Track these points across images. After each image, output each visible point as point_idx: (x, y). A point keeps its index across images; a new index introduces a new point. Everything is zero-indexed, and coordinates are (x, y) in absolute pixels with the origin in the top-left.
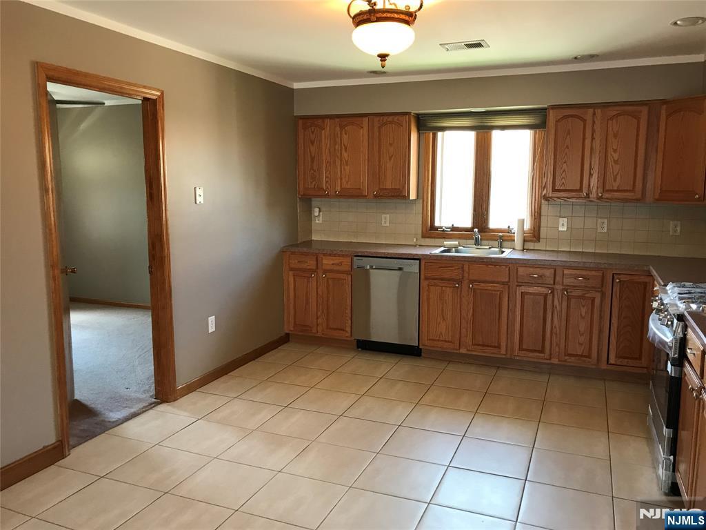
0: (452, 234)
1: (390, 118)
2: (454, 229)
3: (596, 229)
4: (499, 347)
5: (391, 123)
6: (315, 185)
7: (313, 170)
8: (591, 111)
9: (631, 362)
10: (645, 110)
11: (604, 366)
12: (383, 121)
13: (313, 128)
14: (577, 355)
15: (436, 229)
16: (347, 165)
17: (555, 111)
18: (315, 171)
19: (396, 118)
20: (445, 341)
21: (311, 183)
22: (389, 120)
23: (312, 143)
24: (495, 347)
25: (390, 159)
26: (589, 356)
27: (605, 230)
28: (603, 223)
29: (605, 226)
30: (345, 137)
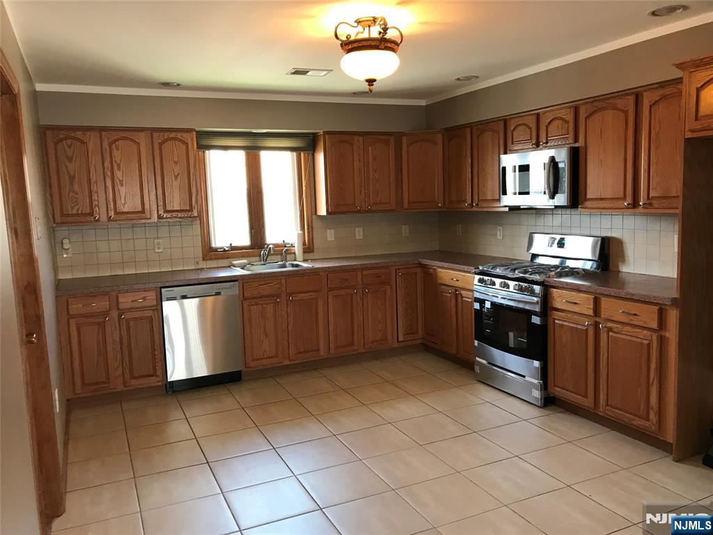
0: (234, 254)
1: (173, 135)
2: (233, 248)
3: (355, 237)
4: (318, 350)
5: (173, 139)
6: (78, 210)
7: (74, 192)
8: (356, 137)
9: (412, 337)
10: (392, 139)
11: (396, 345)
12: (164, 137)
13: (69, 142)
14: (377, 341)
15: (216, 250)
16: (122, 185)
17: (330, 135)
18: (77, 194)
19: (179, 135)
20: (269, 358)
21: (72, 208)
22: (170, 136)
23: (70, 159)
24: (315, 350)
25: (176, 178)
26: (386, 339)
27: (362, 237)
28: (359, 231)
29: (362, 234)
30: (115, 153)
